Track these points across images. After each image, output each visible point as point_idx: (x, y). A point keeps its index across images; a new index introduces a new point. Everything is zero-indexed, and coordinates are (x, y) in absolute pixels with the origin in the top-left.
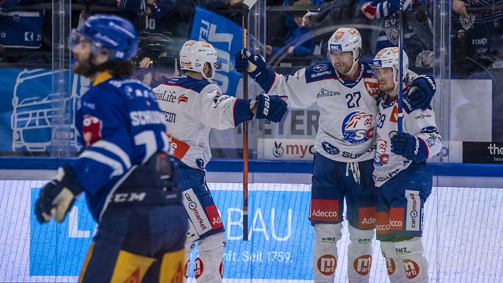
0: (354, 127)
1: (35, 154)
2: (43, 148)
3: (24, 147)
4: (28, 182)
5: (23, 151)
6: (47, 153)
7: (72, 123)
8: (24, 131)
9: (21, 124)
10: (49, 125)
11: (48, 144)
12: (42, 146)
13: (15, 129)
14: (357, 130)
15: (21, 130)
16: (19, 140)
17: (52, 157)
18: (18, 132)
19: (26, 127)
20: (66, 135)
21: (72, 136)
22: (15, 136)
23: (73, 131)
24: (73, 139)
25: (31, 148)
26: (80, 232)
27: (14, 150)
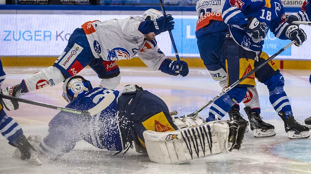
0: (119, 55)
1: (173, 5)
2: (176, 2)
3: (169, 2)
5: (168, 4)
6: (178, 4)
14: (117, 58)
17: (180, 6)
25: (171, 2)
26: (191, 36)
27: (165, 3)
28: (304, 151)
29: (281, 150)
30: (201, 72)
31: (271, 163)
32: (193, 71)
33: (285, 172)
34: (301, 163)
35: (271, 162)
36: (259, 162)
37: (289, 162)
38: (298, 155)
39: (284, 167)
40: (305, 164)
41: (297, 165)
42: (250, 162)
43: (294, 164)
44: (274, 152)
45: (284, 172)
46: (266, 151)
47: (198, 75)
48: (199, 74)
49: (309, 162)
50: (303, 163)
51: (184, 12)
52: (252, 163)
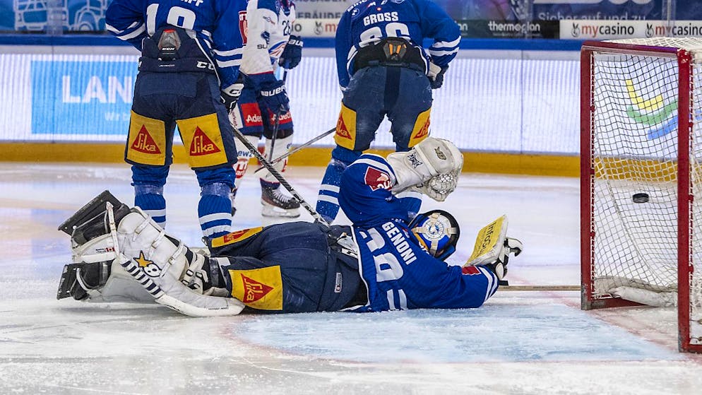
1: (33, 32)
2: (39, 27)
3: (25, 27)
4: (29, 56)
5: (24, 30)
6: (42, 32)
7: (63, 6)
8: (25, 13)
9: (22, 8)
10: (45, 8)
11: (45, 24)
12: (40, 26)
13: (17, 11)
15: (22, 12)
16: (21, 20)
17: (48, 35)
18: (20, 14)
19: (26, 10)
20: (59, 16)
21: (64, 17)
22: (17, 18)
23: (64, 13)
24: (65, 20)
25: (30, 27)
26: (72, 97)
27: (16, 29)
28: (304, 333)
29: (256, 331)
30: (93, 173)
31: (235, 358)
32: (77, 171)
33: (263, 374)
34: (296, 357)
35: (235, 356)
36: (211, 355)
37: (271, 354)
38: (290, 340)
39: (261, 365)
40: (305, 358)
41: (289, 360)
42: (191, 356)
43: (281, 359)
44: (241, 336)
45: (261, 376)
46: (225, 332)
47: (88, 178)
48: (89, 175)
49: (312, 355)
50: (301, 358)
51: (57, 48)
52: (195, 359)
